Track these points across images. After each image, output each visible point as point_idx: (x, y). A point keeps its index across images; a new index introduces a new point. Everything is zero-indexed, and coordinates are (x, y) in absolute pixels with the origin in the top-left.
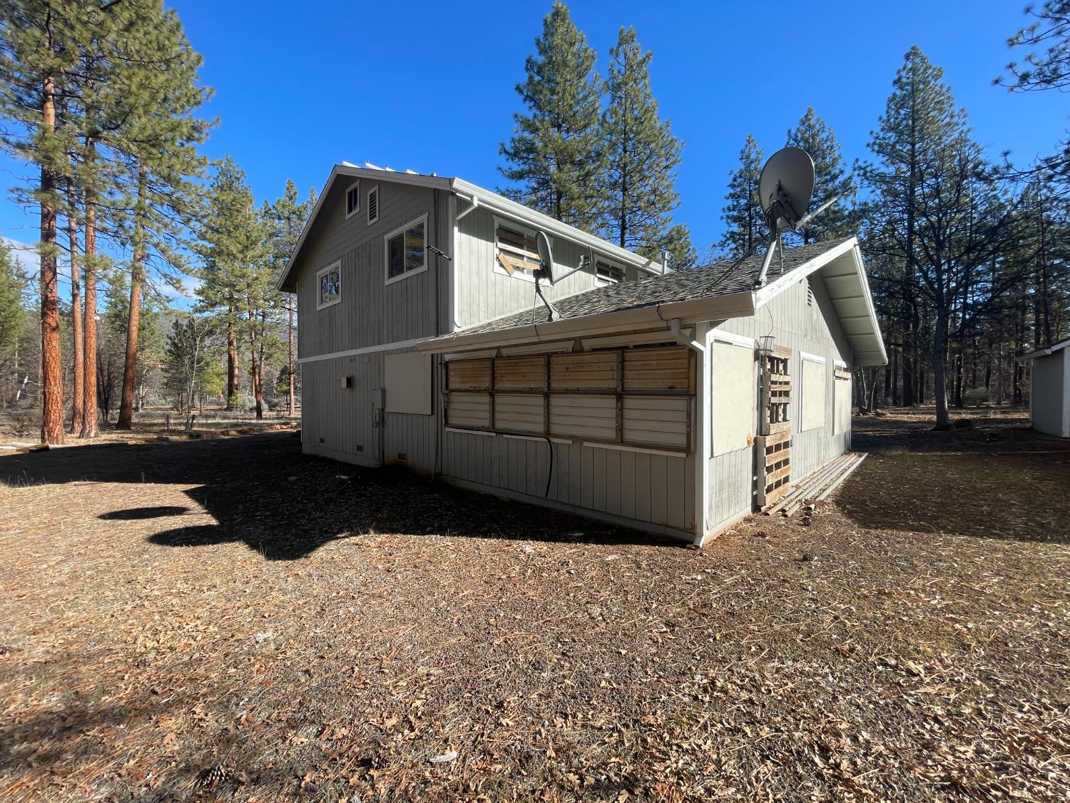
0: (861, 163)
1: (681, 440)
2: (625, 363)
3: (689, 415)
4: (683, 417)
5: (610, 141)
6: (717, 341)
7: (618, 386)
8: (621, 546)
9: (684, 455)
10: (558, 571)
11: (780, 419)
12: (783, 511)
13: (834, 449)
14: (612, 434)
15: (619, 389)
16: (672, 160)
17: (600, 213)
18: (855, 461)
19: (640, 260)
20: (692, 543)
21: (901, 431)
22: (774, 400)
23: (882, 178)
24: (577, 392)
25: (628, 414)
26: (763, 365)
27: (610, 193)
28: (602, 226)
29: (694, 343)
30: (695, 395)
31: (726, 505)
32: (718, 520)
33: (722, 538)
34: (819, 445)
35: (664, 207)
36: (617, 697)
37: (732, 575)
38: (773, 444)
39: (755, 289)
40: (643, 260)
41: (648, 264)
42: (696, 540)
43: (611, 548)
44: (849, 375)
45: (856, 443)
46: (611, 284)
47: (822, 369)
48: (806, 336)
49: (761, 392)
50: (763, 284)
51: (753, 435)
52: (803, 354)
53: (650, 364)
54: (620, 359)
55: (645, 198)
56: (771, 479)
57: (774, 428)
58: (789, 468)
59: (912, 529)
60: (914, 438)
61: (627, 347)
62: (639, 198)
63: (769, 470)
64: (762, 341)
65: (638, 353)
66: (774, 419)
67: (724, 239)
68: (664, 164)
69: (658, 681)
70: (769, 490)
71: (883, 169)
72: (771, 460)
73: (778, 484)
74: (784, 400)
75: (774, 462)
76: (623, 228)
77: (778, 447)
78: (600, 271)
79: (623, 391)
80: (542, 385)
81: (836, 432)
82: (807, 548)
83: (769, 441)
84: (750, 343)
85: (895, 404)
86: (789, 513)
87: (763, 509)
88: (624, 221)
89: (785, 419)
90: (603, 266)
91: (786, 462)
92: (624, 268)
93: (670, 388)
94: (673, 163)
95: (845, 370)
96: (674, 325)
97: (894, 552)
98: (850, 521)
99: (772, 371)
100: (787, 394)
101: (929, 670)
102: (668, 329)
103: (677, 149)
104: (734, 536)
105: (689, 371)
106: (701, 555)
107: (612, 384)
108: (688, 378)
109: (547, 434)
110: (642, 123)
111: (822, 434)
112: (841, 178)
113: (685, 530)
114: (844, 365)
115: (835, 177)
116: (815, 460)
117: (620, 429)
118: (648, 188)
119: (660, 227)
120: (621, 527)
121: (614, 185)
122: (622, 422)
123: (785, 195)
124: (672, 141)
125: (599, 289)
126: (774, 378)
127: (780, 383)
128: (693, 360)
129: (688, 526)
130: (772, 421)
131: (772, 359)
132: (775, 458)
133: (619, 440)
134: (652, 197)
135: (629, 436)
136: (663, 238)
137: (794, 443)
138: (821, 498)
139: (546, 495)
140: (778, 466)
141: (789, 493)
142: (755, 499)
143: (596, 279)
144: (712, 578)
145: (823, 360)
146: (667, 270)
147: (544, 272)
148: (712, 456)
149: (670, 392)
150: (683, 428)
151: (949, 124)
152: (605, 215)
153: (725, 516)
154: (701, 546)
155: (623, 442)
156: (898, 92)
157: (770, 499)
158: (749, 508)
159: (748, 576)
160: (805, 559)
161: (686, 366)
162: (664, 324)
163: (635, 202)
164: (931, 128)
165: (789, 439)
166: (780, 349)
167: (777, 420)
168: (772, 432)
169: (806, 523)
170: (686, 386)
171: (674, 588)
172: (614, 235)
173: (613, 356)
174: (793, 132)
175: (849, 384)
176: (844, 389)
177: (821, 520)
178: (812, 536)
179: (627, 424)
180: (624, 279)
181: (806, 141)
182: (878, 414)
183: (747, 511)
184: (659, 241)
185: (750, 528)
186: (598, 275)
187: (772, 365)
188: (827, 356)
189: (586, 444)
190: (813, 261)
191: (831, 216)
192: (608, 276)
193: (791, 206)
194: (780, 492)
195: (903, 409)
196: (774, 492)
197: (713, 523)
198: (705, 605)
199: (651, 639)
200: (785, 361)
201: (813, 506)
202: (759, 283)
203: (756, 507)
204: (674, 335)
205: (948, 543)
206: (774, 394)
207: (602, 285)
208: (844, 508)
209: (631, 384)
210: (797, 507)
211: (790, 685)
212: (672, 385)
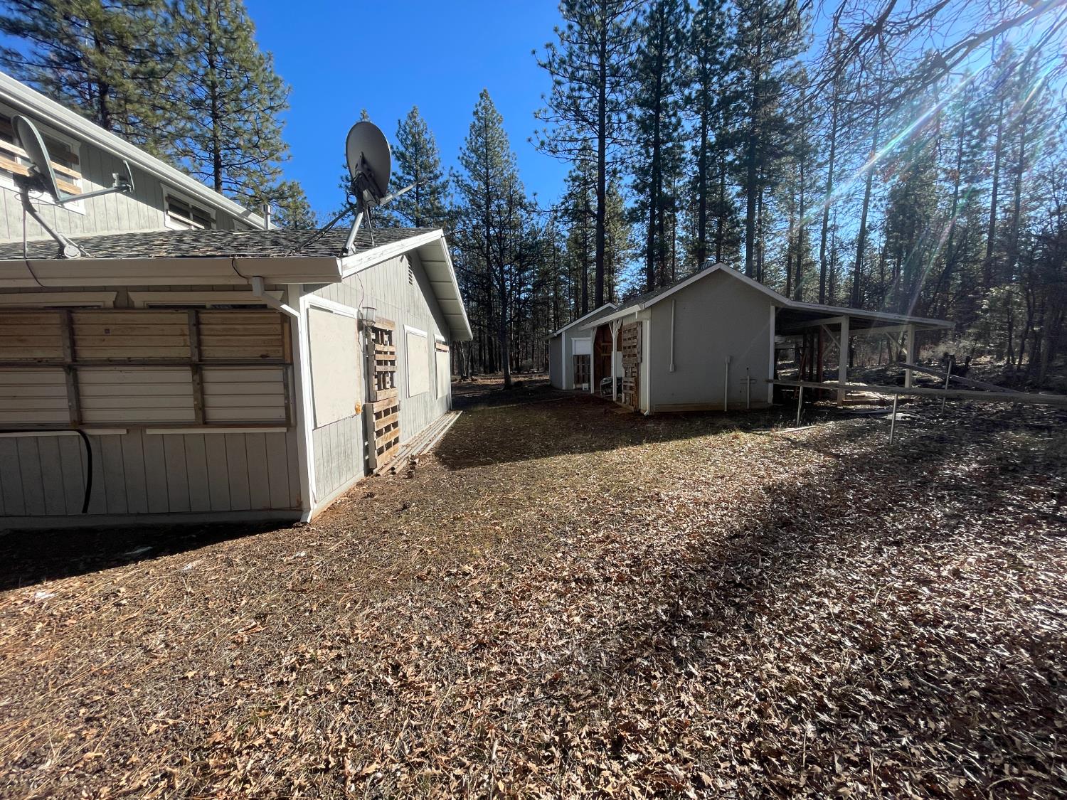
0: (454, 171)
1: (280, 414)
2: (202, 326)
3: (286, 386)
4: (279, 388)
5: (188, 43)
6: (313, 307)
7: (192, 355)
8: (209, 547)
9: (284, 430)
10: (97, 609)
11: (388, 386)
12: (393, 469)
13: (438, 410)
14: (190, 415)
15: (196, 359)
16: (278, 102)
17: (180, 134)
18: (454, 417)
19: (237, 209)
20: (299, 521)
21: (486, 392)
22: (379, 368)
23: (468, 189)
24: (129, 362)
25: (210, 388)
26: (367, 336)
27: (192, 113)
28: (185, 153)
29: (285, 307)
30: (292, 364)
31: (337, 474)
32: (327, 491)
33: (333, 508)
34: (426, 407)
35: (271, 155)
36: (172, 733)
37: (337, 541)
38: (381, 409)
39: (342, 257)
40: (241, 209)
41: (246, 214)
42: (303, 517)
43: (193, 553)
44: (447, 348)
45: (456, 403)
46: (193, 228)
47: (424, 343)
48: (409, 311)
49: (368, 362)
50: (350, 252)
51: (362, 402)
52: (407, 328)
53: (235, 329)
54: (193, 321)
55: (246, 137)
56: (380, 442)
57: (381, 395)
58: (398, 431)
59: (481, 464)
60: (493, 397)
61: (204, 307)
62: (237, 133)
63: (379, 433)
64: (364, 312)
65: (218, 316)
66: (382, 385)
67: (344, 209)
68: (268, 103)
69: (237, 686)
70: (381, 451)
71: (469, 182)
72: (379, 424)
73: (389, 446)
74: (389, 368)
75: (383, 426)
76: (218, 165)
77: (387, 412)
78: (173, 208)
79: (200, 360)
80: (62, 354)
81: (439, 396)
82: (408, 497)
83: (377, 407)
84: (353, 312)
85: (485, 372)
86: (397, 471)
87: (375, 471)
88: (217, 157)
89: (392, 386)
90: (179, 204)
91: (395, 425)
92: (213, 215)
93: (262, 356)
94: (280, 106)
95: (444, 343)
96: (256, 284)
97: (468, 484)
98: (443, 467)
99: (376, 341)
100: (393, 363)
101: (476, 567)
102: (248, 288)
103: (283, 92)
104: (345, 502)
105: (283, 337)
106: (308, 530)
107: (185, 353)
108: (283, 345)
109: (79, 424)
110: (234, 39)
111: (428, 398)
112: (441, 180)
113: (291, 509)
114: (443, 339)
115: (436, 177)
116: (423, 421)
117: (201, 408)
118: (249, 126)
119: (268, 177)
120: (212, 525)
121: (198, 104)
122: (203, 399)
123: (369, 170)
124: (276, 79)
125: (173, 232)
126: (378, 347)
127: (386, 353)
128: (286, 326)
129: (294, 504)
130: (379, 389)
131: (375, 330)
132: (384, 422)
133: (201, 421)
134: (255, 139)
135: (213, 415)
136: (272, 191)
137: (402, 407)
138: (425, 452)
139: (85, 510)
140: (388, 429)
141: (399, 452)
142: (367, 463)
143: (168, 218)
144: (317, 550)
145: (425, 334)
146: (271, 226)
147: (38, 180)
148: (316, 427)
149: (264, 361)
150: (281, 401)
151: (507, 161)
152: (188, 140)
153: (336, 485)
154: (308, 521)
155: (206, 423)
156: (477, 123)
157: (381, 460)
158: (362, 473)
159: (353, 537)
160: (405, 507)
161: (279, 332)
162: (244, 282)
163: (232, 137)
164: (497, 160)
165: (397, 404)
166: (382, 320)
167: (385, 387)
168: (379, 398)
169: (410, 476)
170: (281, 354)
171: (273, 574)
172: (203, 169)
173: (183, 317)
174: (403, 123)
175: (447, 355)
176: (444, 359)
177: (422, 472)
178: (413, 486)
179: (211, 401)
180: (214, 226)
181: (413, 136)
182: (473, 380)
183: (361, 475)
184: (268, 193)
185: (362, 491)
186: (170, 213)
187: (377, 336)
188: (429, 330)
189: (149, 432)
190: (403, 241)
191: (435, 210)
192: (188, 217)
193: (374, 181)
194: (391, 453)
195: (488, 376)
196: (386, 453)
197: (322, 495)
198: (305, 581)
199: (234, 642)
200: (389, 333)
201: (417, 461)
202: (346, 250)
203: (369, 470)
204: (256, 295)
205: (500, 470)
206: (380, 363)
207: (179, 228)
208: (440, 457)
209: (211, 352)
210: (405, 464)
211: (377, 624)
212: (265, 353)
